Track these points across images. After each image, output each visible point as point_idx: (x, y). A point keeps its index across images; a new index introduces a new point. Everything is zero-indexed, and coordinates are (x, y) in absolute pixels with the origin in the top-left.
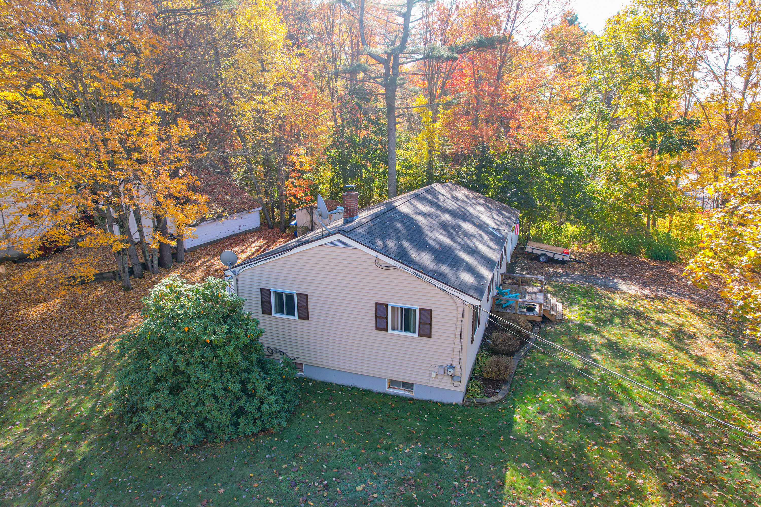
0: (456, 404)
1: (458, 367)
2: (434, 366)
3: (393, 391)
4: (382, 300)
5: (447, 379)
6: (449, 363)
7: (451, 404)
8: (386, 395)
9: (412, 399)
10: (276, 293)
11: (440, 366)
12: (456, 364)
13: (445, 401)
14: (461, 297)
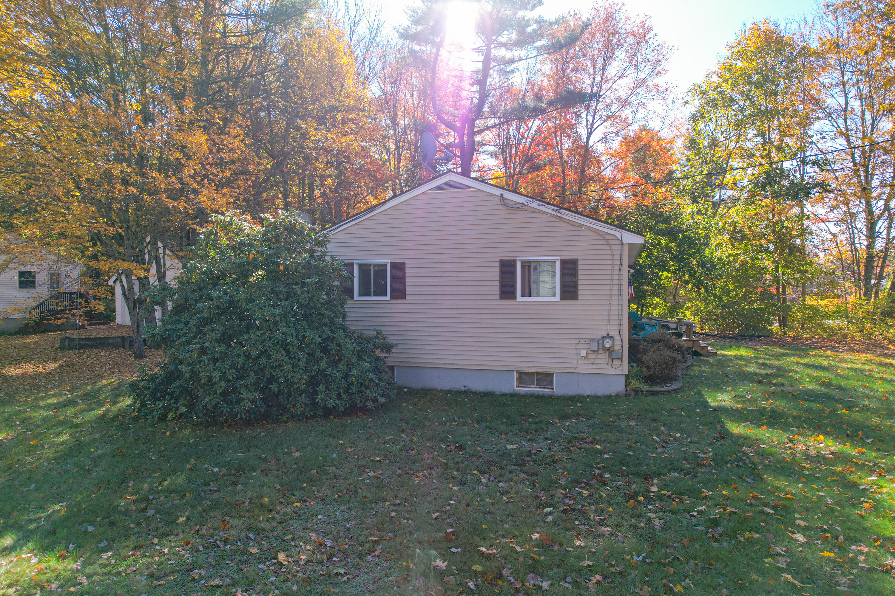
0: (617, 395)
1: (617, 337)
2: (583, 341)
3: (523, 390)
4: (507, 256)
5: (603, 358)
6: (604, 333)
7: (610, 396)
8: (513, 395)
9: (552, 397)
10: (360, 266)
11: (591, 340)
12: (614, 333)
13: (599, 393)
14: (618, 235)
